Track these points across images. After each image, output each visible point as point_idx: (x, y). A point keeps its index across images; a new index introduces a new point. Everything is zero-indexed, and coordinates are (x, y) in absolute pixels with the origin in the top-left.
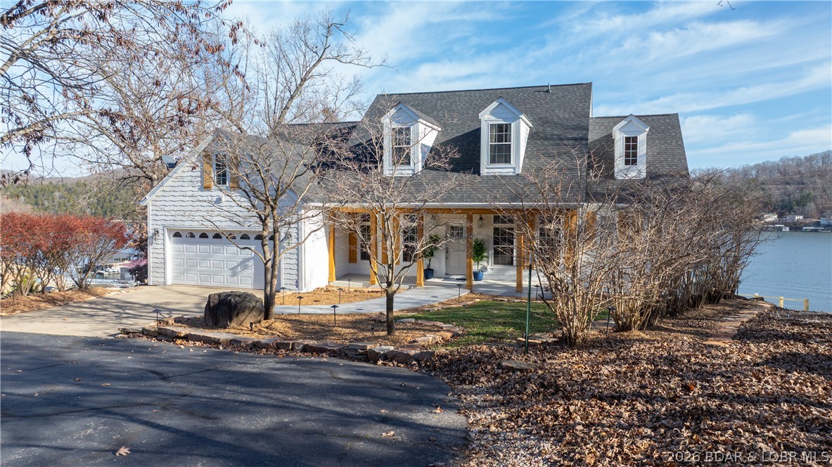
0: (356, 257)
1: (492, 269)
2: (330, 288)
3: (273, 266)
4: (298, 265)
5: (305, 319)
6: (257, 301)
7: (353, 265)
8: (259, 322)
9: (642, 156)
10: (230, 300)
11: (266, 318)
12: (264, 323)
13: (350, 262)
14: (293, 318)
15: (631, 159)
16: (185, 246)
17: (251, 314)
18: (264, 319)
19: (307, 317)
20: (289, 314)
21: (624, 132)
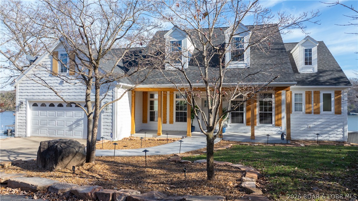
0: (147, 119)
1: (230, 126)
2: (132, 138)
3: (95, 118)
4: (112, 123)
5: (119, 160)
6: (80, 147)
7: (145, 124)
8: (82, 165)
9: (314, 60)
10: (56, 146)
11: (88, 160)
12: (86, 166)
13: (143, 122)
14: (111, 160)
15: (308, 61)
16: (40, 112)
17: (75, 158)
18: (86, 162)
19: (120, 158)
20: (107, 157)
21: (304, 46)
